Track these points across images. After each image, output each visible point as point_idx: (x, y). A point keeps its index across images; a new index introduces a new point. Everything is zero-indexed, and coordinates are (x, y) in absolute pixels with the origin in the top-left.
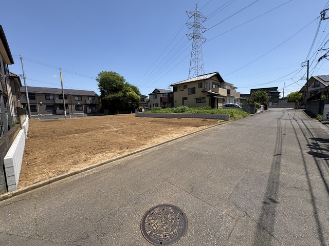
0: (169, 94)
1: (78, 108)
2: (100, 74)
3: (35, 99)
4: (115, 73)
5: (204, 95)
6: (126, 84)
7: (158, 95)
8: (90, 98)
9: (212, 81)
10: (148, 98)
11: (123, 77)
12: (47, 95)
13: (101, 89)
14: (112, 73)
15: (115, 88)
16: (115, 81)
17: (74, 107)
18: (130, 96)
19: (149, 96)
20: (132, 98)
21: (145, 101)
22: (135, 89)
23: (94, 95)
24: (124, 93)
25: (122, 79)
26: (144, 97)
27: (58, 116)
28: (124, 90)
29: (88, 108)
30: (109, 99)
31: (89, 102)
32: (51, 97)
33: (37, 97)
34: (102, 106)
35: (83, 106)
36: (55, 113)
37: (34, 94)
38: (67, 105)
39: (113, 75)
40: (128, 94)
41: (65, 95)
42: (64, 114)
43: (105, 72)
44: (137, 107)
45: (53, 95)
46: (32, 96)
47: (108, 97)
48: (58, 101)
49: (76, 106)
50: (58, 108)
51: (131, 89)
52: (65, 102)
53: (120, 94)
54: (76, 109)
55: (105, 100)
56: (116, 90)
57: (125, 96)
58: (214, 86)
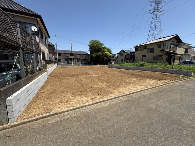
0: (131, 53)
1: (78, 61)
2: (90, 42)
3: (60, 56)
4: (98, 41)
5: (162, 54)
6: (104, 47)
7: (124, 54)
8: (84, 56)
9: (171, 42)
10: (117, 56)
11: (102, 43)
12: (66, 54)
13: (90, 50)
14: (97, 41)
15: (97, 49)
16: (98, 46)
17: (76, 60)
18: (106, 54)
19: (117, 55)
20: (107, 56)
21: (115, 57)
22: (109, 51)
23: (86, 54)
24: (103, 53)
25: (102, 45)
26: (114, 55)
27: (69, 65)
28: (102, 51)
29: (83, 61)
30: (94, 56)
31: (83, 58)
32: (67, 55)
33: (61, 55)
34: (90, 60)
35: (81, 60)
36: (68, 63)
37: (60, 53)
38: (73, 59)
39: (97, 42)
40: (105, 53)
41: (73, 54)
42: (72, 64)
43: (93, 41)
44: (109, 61)
45: (68, 54)
46: (59, 54)
47: (93, 55)
48: (70, 57)
49: (78, 60)
50: (70, 61)
51: (107, 50)
52: (72, 57)
53: (100, 53)
54: (77, 61)
55: (92, 57)
56: (98, 51)
57: (103, 54)
58: (172, 46)
